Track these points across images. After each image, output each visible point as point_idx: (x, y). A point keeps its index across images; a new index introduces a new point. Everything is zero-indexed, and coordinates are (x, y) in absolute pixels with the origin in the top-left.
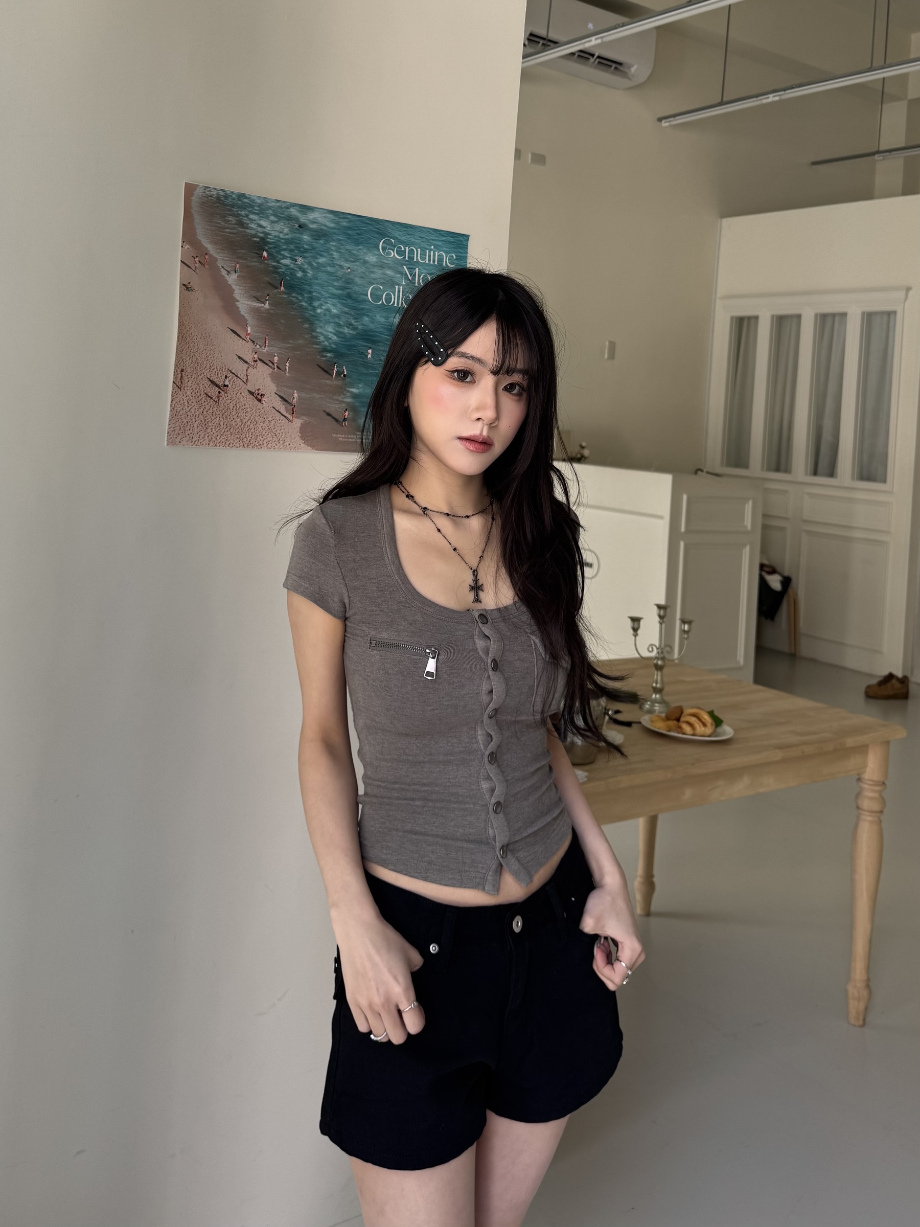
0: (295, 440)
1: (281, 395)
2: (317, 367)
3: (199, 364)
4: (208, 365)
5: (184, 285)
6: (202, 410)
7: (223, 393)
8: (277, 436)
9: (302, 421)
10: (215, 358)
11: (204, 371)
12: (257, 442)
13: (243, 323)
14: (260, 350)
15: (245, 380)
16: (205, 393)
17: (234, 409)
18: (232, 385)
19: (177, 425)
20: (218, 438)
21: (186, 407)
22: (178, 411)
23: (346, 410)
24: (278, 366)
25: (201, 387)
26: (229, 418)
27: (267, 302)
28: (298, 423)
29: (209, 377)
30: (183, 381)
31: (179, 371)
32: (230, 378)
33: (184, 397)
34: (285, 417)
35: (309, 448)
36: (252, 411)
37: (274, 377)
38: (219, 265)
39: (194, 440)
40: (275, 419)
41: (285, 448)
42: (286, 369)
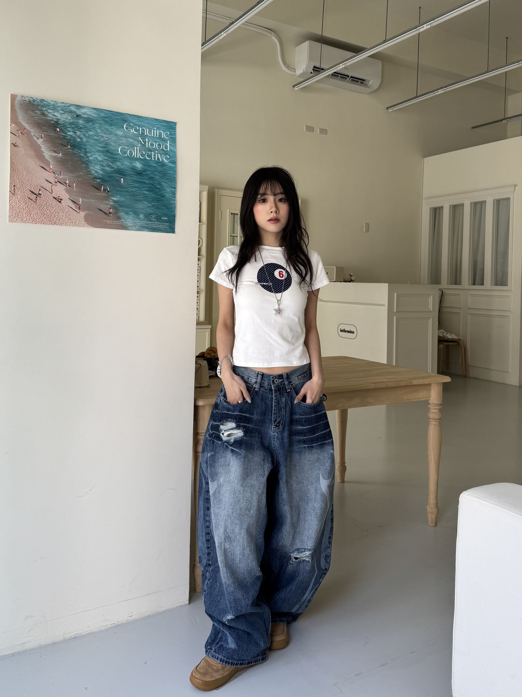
0: (82, 222)
1: (72, 200)
2: (92, 186)
3: (24, 183)
4: (29, 184)
5: (12, 143)
6: (27, 205)
7: (38, 198)
8: (71, 220)
9: (85, 213)
10: (33, 180)
11: (27, 186)
12: (59, 222)
13: (48, 164)
14: (58, 177)
15: (51, 192)
16: (28, 198)
17: (46, 206)
18: (44, 194)
19: (14, 213)
20: (37, 220)
21: (18, 204)
22: (14, 206)
23: (111, 208)
24: (69, 185)
25: (26, 194)
26: (42, 210)
27: (61, 153)
28: (83, 214)
29: (30, 189)
30: (15, 191)
31: (13, 186)
32: (42, 190)
33: (16, 199)
34: (75, 211)
35: (90, 226)
36: (56, 207)
37: (67, 191)
38: (32, 134)
39: (24, 220)
40: (70, 211)
41: (76, 226)
42: (74, 187)
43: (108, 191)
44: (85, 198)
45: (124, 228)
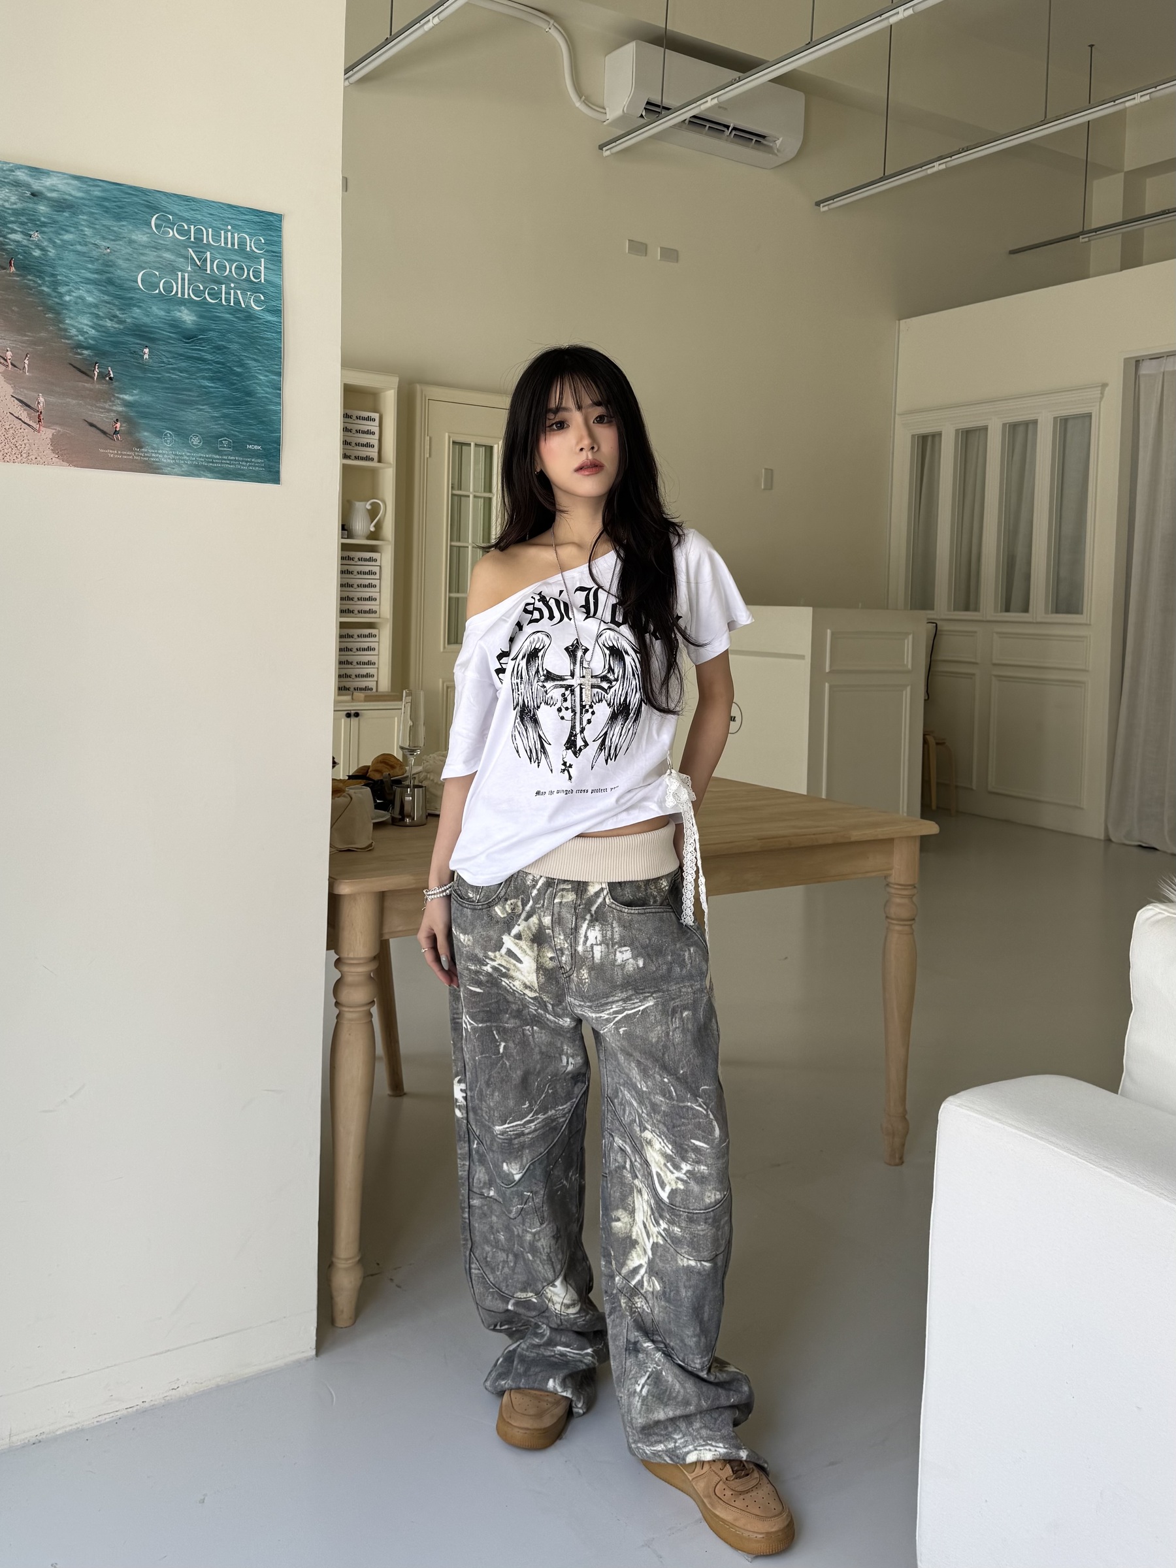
0: (44, 454)
1: (21, 399)
2: (73, 369)
8: (19, 448)
9: (54, 431)
23: (117, 420)
24: (13, 362)
28: (47, 433)
35: (65, 463)
40: (14, 427)
41: (29, 462)
42: (25, 367)
43: (110, 378)
44: (54, 396)
45: (151, 469)
